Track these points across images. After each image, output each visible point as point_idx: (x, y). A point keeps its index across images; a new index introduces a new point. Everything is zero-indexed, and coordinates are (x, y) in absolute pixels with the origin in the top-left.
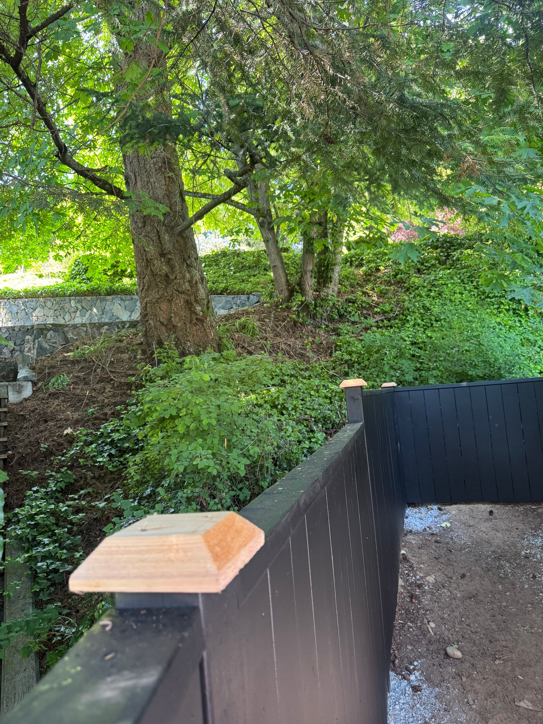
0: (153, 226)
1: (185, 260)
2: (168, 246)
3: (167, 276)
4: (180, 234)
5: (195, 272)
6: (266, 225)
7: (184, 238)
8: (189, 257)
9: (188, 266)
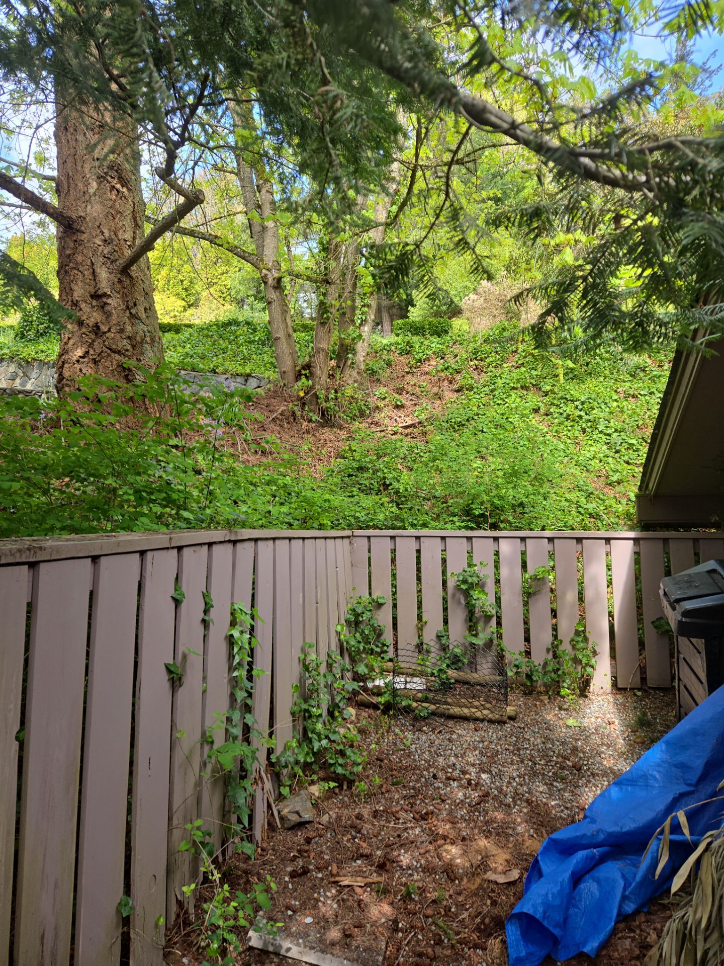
2: (105, 285)
4: (125, 270)
5: (142, 326)
6: (270, 281)
7: (131, 277)
8: (135, 305)
9: (133, 316)
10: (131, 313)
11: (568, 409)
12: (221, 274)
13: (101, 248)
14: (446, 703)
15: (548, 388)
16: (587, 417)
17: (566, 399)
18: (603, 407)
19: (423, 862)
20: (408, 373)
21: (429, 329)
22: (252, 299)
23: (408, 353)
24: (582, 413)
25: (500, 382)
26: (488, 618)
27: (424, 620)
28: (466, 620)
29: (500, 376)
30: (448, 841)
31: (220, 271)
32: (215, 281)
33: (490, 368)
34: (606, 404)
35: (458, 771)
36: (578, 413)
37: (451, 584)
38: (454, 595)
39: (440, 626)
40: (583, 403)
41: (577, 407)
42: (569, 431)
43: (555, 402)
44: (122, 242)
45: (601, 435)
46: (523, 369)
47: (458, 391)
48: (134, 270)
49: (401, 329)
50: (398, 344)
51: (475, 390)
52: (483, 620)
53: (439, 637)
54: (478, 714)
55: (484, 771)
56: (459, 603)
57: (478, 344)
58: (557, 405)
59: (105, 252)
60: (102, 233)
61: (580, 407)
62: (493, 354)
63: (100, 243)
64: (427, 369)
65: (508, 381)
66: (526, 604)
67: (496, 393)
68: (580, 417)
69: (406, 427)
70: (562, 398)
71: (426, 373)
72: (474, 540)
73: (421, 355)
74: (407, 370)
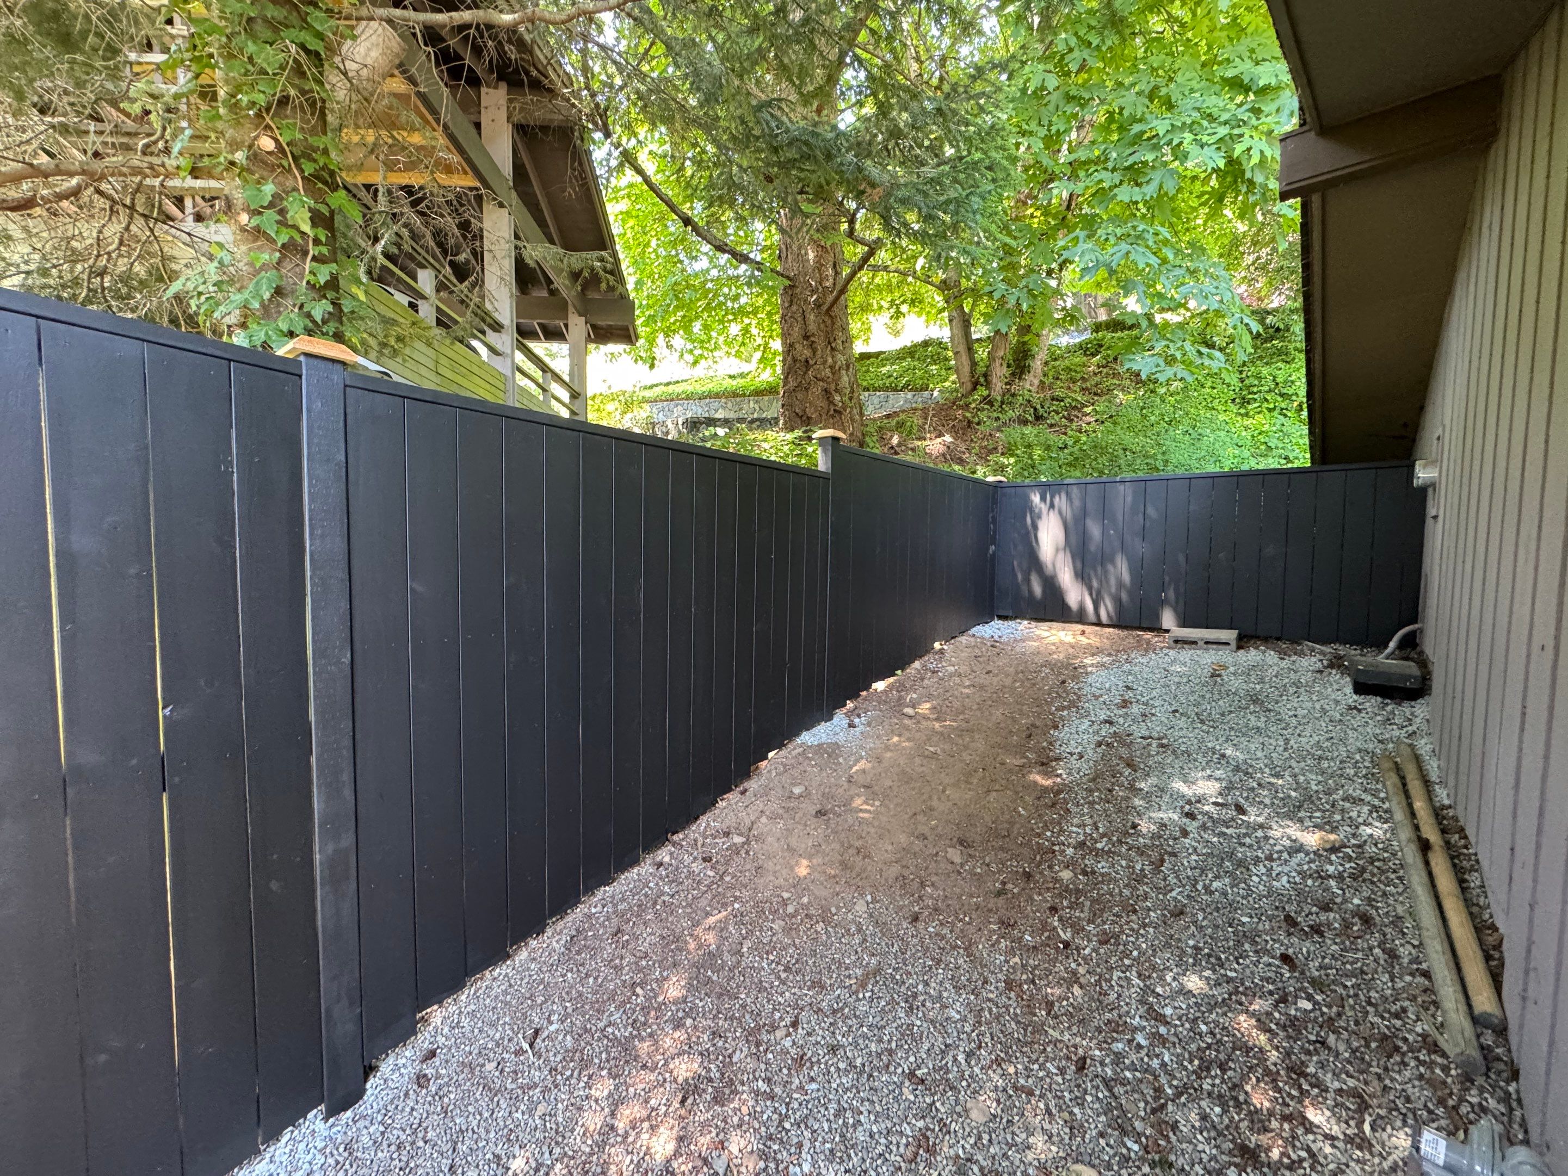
0: (799, 305)
1: (829, 343)
2: (812, 327)
3: (807, 362)
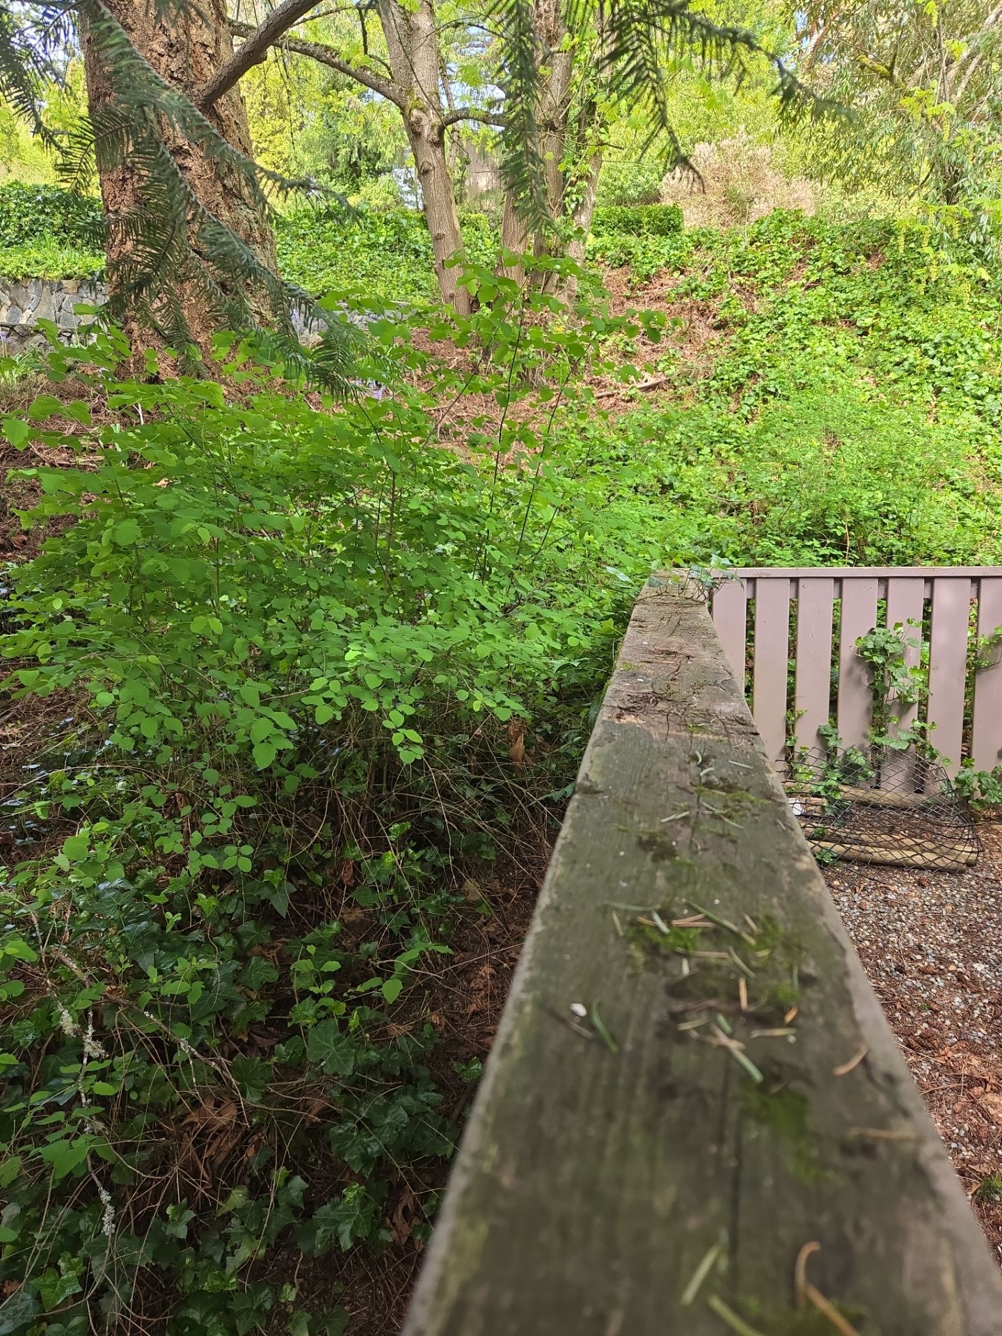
4: (208, 105)
5: (245, 211)
6: (426, 131)
7: (218, 117)
8: (231, 171)
9: (228, 192)
10: (224, 186)
11: (911, 356)
12: (273, 133)
13: (164, 60)
14: (862, 843)
15: (869, 321)
16: (944, 369)
17: (905, 339)
18: (970, 351)
19: (966, 1126)
20: (628, 298)
21: (649, 223)
22: (326, 177)
23: (627, 262)
24: (936, 362)
25: (790, 312)
26: (904, 706)
27: (797, 708)
28: (868, 709)
29: (789, 302)
30: (989, 1087)
31: (269, 128)
32: (264, 145)
33: (766, 289)
34: (973, 346)
35: (931, 959)
36: (927, 361)
37: (847, 653)
38: (850, 672)
39: (825, 721)
40: (936, 346)
41: (925, 352)
42: (914, 391)
43: (886, 344)
44: (199, 49)
45: (967, 399)
46: (821, 290)
47: (717, 328)
48: (223, 106)
49: (602, 223)
50: (608, 249)
51: (751, 325)
52: (896, 709)
53: (822, 737)
54: (918, 860)
55: (976, 960)
56: (859, 682)
57: (741, 249)
58: (889, 350)
59: (173, 67)
60: (165, 30)
61: (932, 352)
62: (769, 265)
63: (162, 50)
64: (657, 292)
65: (805, 310)
66: (970, 684)
67: (788, 330)
68: (931, 369)
69: (647, 389)
70: (898, 338)
71: (659, 298)
72: (891, 582)
73: (648, 267)
74: (628, 293)
